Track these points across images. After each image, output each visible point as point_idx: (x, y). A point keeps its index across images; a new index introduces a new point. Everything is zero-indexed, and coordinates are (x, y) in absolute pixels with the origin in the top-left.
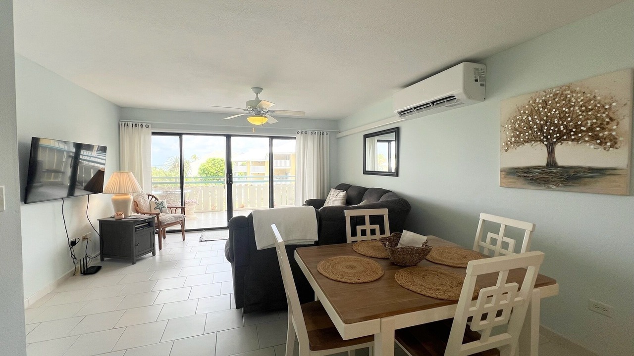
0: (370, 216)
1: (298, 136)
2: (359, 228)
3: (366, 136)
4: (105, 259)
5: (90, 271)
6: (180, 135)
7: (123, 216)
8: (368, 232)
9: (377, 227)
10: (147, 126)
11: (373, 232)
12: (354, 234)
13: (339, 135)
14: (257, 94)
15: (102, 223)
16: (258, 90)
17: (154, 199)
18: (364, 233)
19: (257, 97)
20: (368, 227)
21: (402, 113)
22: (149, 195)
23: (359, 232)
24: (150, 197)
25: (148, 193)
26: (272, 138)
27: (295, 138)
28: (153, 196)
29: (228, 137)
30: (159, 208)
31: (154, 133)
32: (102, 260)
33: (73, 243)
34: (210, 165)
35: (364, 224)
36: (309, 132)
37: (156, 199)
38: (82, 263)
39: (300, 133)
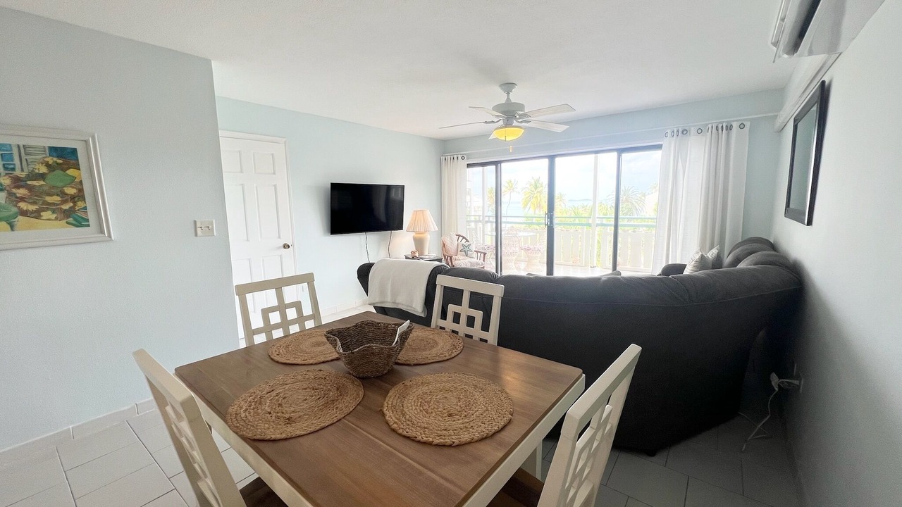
0: (473, 294)
2: (452, 308)
6: (496, 163)
7: (417, 255)
8: (463, 320)
9: (478, 315)
10: (463, 158)
11: (471, 322)
12: (444, 316)
14: (508, 93)
16: (508, 86)
17: (464, 240)
18: (457, 318)
19: (508, 98)
20: (464, 309)
22: (459, 236)
23: (450, 316)
24: (461, 238)
25: (459, 233)
26: (621, 151)
27: (659, 147)
28: (464, 238)
29: (552, 158)
30: (464, 251)
31: (469, 166)
35: (460, 304)
36: (693, 130)
37: (467, 241)
39: (669, 135)
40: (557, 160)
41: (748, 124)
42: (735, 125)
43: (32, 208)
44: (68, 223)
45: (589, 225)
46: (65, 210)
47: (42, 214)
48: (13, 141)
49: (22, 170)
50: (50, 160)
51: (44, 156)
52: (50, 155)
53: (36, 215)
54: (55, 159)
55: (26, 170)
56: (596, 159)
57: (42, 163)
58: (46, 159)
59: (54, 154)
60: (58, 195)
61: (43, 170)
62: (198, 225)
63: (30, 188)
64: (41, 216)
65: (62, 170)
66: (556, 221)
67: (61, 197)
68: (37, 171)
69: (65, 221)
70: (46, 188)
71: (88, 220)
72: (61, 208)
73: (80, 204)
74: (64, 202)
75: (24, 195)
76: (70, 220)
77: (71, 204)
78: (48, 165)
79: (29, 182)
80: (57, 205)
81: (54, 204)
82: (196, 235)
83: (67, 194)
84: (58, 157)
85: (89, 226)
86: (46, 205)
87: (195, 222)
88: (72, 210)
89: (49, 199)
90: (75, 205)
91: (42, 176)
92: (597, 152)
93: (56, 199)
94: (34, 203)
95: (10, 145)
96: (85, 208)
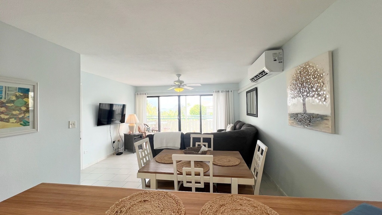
0: (204, 138)
1: (214, 94)
2: (197, 143)
3: (247, 92)
4: (126, 150)
5: (119, 154)
6: (158, 97)
7: (131, 133)
9: (207, 144)
10: (145, 94)
13: (239, 92)
14: (179, 77)
15: (125, 135)
16: (179, 75)
19: (179, 79)
20: (202, 143)
21: (252, 79)
24: (145, 125)
25: (145, 123)
26: (201, 95)
27: (212, 95)
28: (146, 125)
29: (179, 96)
30: (148, 130)
31: (148, 97)
32: (125, 150)
33: (114, 142)
34: (195, 109)
35: (200, 142)
36: (220, 91)
37: (148, 126)
38: (116, 151)
39: (215, 92)
40: (181, 97)
41: (232, 91)
42: (230, 91)
43: (6, 117)
44: (21, 124)
45: (185, 119)
46: (20, 118)
47: (10, 120)
48: (3, 85)
49: (5, 99)
50: (18, 94)
51: (16, 92)
52: (18, 92)
53: (7, 120)
54: (20, 93)
55: (7, 99)
56: (186, 98)
57: (14, 96)
58: (16, 94)
59: (20, 91)
60: (18, 111)
61: (14, 98)
62: (70, 123)
63: (6, 107)
64: (10, 121)
65: (22, 99)
66: (181, 117)
67: (20, 112)
68: (11, 99)
69: (19, 123)
70: (13, 107)
71: (29, 123)
72: (19, 117)
73: (27, 115)
74: (20, 114)
75: (4, 110)
76: (22, 122)
77: (23, 115)
78: (16, 96)
79: (7, 105)
80: (17, 115)
81: (16, 115)
82: (69, 128)
83: (22, 110)
84: (22, 93)
85: (29, 125)
86: (12, 115)
87: (69, 122)
88: (23, 118)
89: (14, 113)
90: (24, 115)
91: (13, 102)
92: (186, 96)
93: (17, 112)
94: (7, 115)
95: (2, 86)
96: (29, 117)
